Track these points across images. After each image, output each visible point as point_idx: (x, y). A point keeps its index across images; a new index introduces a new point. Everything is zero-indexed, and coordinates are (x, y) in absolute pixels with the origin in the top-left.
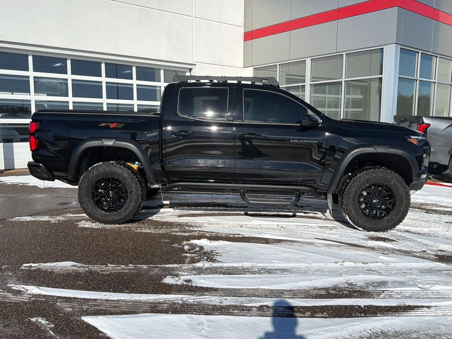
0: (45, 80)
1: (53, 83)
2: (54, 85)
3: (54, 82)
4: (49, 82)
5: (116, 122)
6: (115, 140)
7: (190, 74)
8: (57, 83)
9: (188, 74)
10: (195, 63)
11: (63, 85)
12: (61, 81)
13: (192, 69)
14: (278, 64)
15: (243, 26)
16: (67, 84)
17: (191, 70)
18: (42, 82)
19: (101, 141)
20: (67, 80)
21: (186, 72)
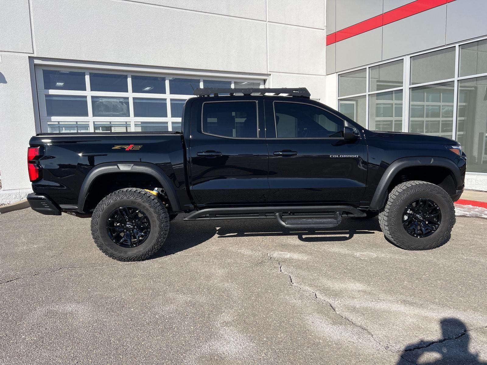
0: (104, 100)
1: (113, 103)
2: (114, 104)
3: (114, 101)
4: (109, 102)
5: (132, 144)
6: (133, 165)
7: (265, 86)
8: (117, 102)
9: (262, 87)
10: (269, 73)
11: (124, 104)
12: (121, 100)
13: (267, 79)
14: (367, 67)
15: (325, 28)
16: (128, 104)
17: (265, 81)
18: (101, 102)
19: (116, 167)
20: (128, 98)
21: (259, 84)
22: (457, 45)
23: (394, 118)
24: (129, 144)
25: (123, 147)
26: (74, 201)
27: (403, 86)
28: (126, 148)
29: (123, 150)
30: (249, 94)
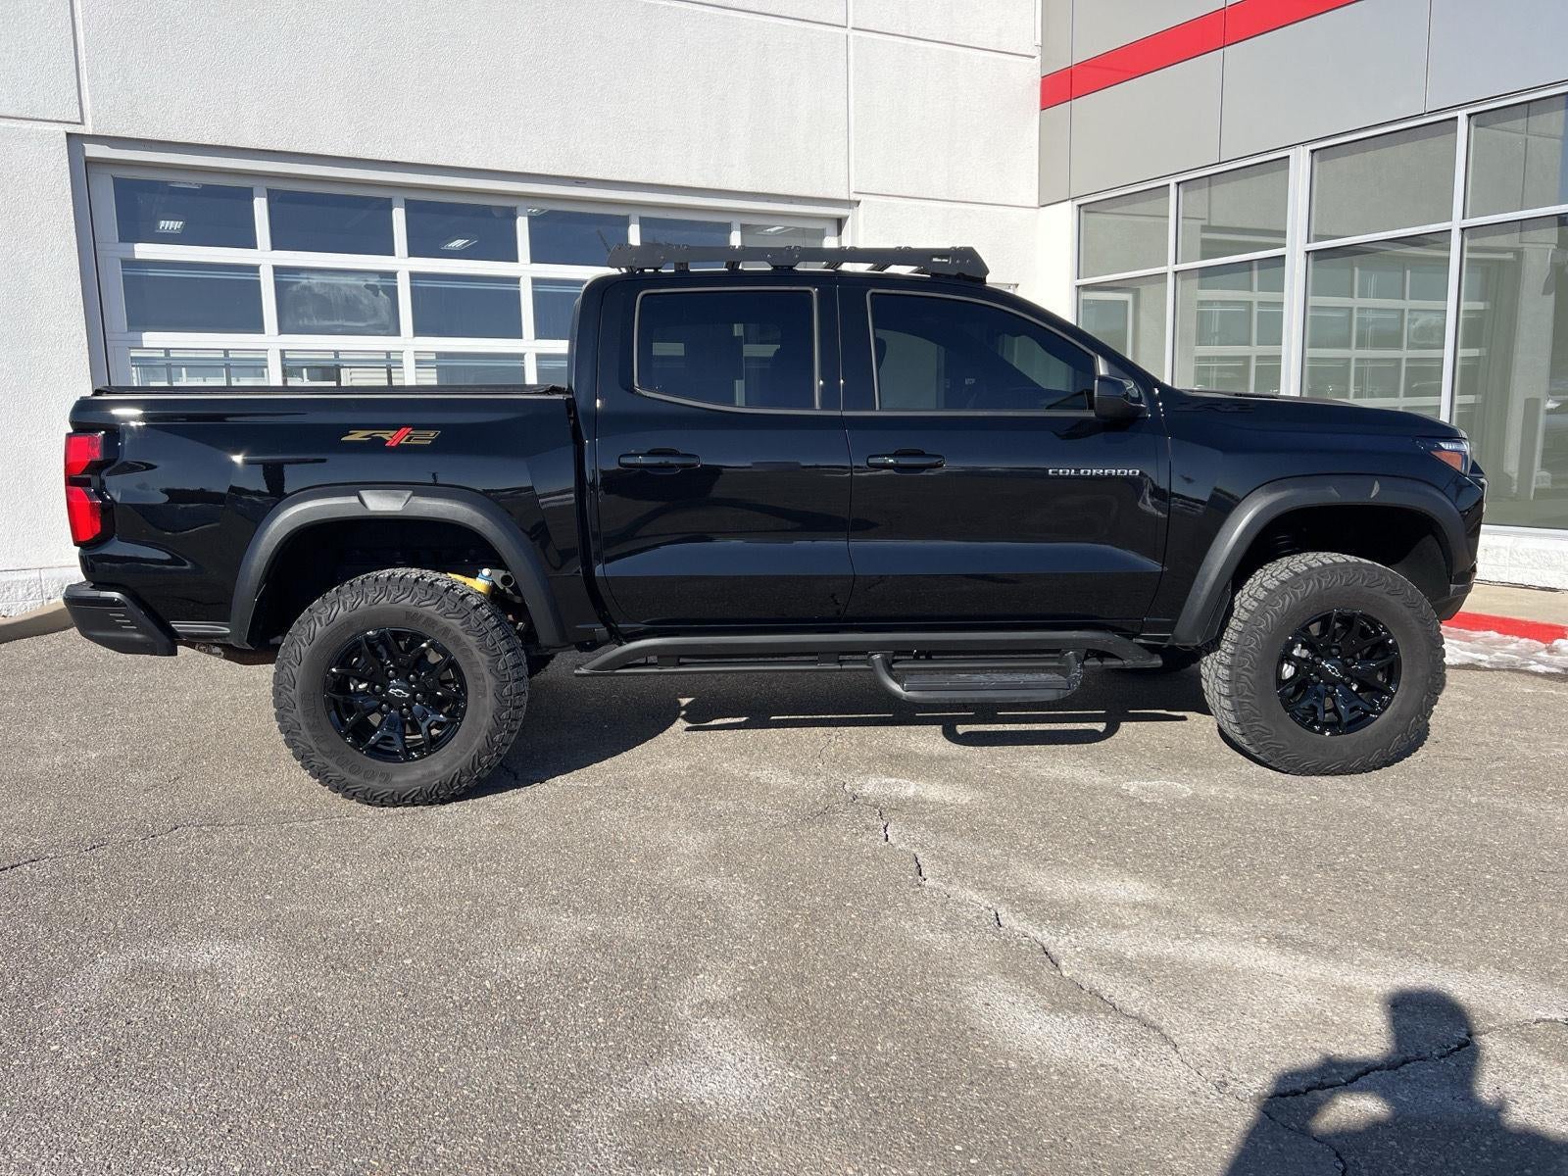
0: (316, 279)
1: (343, 288)
2: (348, 293)
3: (346, 285)
4: (332, 286)
5: (407, 426)
6: (409, 493)
7: (840, 242)
8: (357, 287)
9: (830, 243)
10: (858, 197)
11: (381, 293)
12: (373, 281)
13: (847, 218)
14: (1172, 182)
15: (1036, 52)
16: (393, 292)
17: (840, 223)
18: (305, 288)
19: (354, 500)
20: (392, 275)
21: (822, 234)
22: (1462, 115)
23: (1254, 350)
24: (397, 427)
25: (379, 434)
26: (218, 610)
27: (1284, 246)
28: (385, 437)
29: (376, 446)
30: (791, 268)
